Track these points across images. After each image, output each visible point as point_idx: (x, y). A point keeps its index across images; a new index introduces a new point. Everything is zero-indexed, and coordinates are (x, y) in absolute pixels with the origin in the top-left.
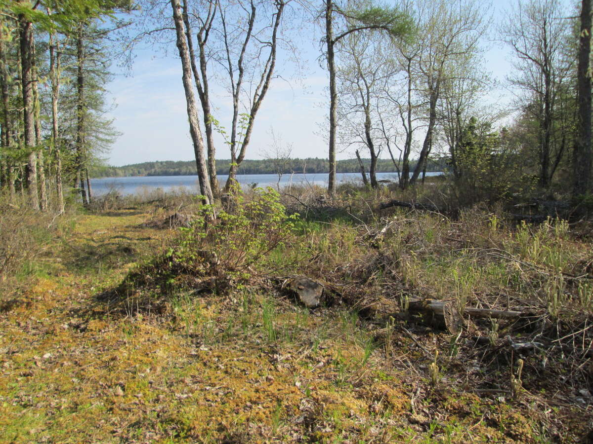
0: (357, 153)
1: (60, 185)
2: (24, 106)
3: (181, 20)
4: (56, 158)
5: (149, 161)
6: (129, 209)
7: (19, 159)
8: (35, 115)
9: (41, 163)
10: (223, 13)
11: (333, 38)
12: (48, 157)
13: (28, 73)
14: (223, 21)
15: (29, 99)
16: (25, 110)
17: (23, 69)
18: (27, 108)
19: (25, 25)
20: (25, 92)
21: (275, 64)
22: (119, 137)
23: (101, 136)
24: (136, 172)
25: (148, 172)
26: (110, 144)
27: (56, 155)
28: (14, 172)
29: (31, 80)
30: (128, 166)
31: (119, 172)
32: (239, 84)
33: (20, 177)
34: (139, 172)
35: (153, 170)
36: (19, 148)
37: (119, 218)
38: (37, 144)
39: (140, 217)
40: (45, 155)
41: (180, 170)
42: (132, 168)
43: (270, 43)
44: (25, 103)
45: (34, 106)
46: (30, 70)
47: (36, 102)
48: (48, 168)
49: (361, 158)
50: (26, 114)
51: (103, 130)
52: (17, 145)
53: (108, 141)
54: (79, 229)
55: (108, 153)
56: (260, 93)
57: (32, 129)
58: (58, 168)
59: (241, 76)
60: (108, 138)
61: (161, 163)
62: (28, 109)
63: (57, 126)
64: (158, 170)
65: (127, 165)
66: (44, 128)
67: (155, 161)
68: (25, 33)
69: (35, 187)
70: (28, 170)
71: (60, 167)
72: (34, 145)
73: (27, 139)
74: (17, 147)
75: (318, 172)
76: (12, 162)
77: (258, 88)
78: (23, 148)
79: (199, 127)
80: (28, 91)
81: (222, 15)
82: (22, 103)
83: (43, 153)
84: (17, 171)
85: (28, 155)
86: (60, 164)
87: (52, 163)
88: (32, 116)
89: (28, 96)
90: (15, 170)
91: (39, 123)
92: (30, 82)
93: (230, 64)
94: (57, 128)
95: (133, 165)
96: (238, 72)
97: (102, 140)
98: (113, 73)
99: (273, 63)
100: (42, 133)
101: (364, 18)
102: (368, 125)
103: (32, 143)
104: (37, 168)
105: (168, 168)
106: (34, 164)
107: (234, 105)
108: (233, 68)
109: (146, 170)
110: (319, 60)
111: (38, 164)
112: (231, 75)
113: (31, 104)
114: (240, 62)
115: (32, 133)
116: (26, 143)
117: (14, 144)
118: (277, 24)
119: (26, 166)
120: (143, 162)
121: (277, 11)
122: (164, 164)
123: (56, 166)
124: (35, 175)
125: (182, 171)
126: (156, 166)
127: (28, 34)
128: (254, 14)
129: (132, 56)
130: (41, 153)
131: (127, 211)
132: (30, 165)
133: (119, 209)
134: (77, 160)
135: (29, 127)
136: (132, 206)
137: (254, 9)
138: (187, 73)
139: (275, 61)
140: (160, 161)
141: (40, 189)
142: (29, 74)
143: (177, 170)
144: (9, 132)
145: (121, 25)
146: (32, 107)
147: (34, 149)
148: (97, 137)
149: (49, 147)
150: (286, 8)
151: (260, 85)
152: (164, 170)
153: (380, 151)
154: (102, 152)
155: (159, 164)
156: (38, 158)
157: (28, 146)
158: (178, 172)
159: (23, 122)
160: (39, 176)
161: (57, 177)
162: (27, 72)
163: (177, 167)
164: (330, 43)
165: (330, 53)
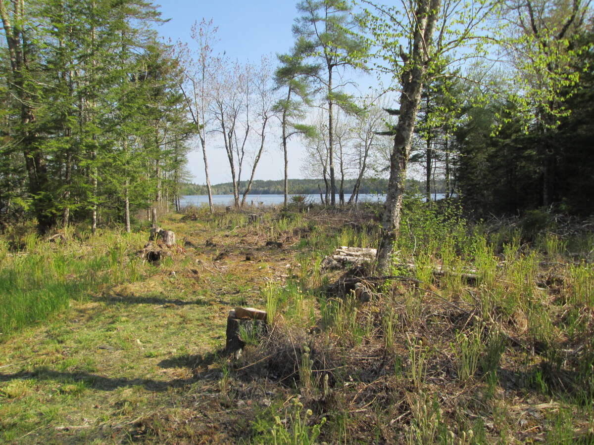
11: (286, 136)
30: (222, 184)
32: (242, 159)
34: (231, 191)
41: (269, 189)
42: (225, 186)
59: (243, 155)
65: (220, 183)
105: (258, 187)
112: (238, 155)
114: (242, 149)
125: (271, 190)
128: (248, 129)
143: (266, 188)
158: (266, 190)
163: (266, 186)
164: (285, 139)
165: (285, 143)
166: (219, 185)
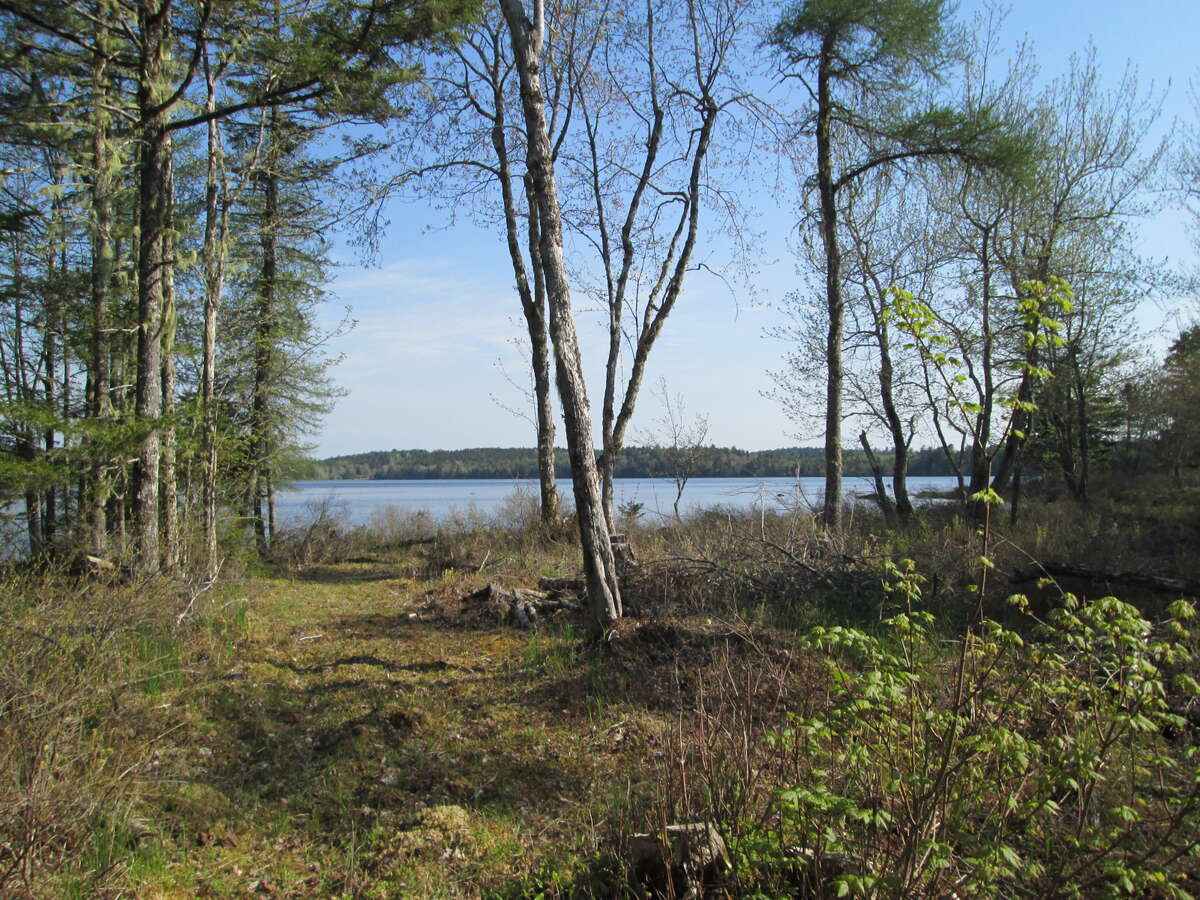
0: (863, 438)
1: (212, 509)
2: (141, 321)
3: (540, 101)
4: (205, 445)
5: (378, 450)
6: (357, 561)
7: (120, 448)
8: (163, 344)
9: (171, 455)
10: (592, 122)
11: (835, 177)
12: (187, 443)
13: (155, 245)
14: (592, 140)
15: (153, 304)
16: (141, 331)
17: (144, 236)
18: (145, 327)
19: (155, 134)
20: (144, 290)
21: (697, 238)
22: (341, 399)
23: (302, 397)
24: (353, 470)
25: (375, 470)
26: (319, 415)
27: (205, 439)
28: (106, 477)
29: (160, 261)
30: (338, 459)
31: (320, 470)
32: (622, 281)
33: (119, 490)
34: (358, 472)
35: (386, 468)
36: (121, 421)
37: (340, 588)
38: (163, 413)
39: (392, 586)
40: (180, 436)
41: (439, 468)
42: (345, 462)
43: (683, 194)
44: (143, 314)
45: (163, 321)
46: (161, 237)
47: (169, 312)
48: (186, 468)
49: (872, 448)
50: (143, 340)
51: (306, 384)
52: (117, 413)
53: (315, 408)
54: (256, 627)
55: (315, 434)
56: (658, 302)
57: (154, 375)
58: (209, 469)
59: (627, 261)
60: (318, 401)
61: (403, 453)
62: (150, 329)
63: (211, 370)
64: (395, 468)
65: (335, 456)
66: (182, 379)
67: (390, 450)
68: (154, 151)
69: (154, 515)
70: (139, 474)
71: (214, 466)
72: (157, 413)
73: (141, 400)
74: (117, 418)
75: (715, 475)
76: (101, 453)
77: (655, 292)
78: (131, 421)
79: (579, 371)
80: (151, 287)
81: (589, 128)
82: (136, 314)
83: (177, 433)
84: (113, 476)
85: (141, 438)
86: (214, 458)
87: (197, 456)
88: (157, 343)
89: (150, 299)
90: (109, 472)
91: (171, 363)
92: (156, 266)
93: (604, 235)
94: (212, 375)
95: (348, 457)
96: (621, 253)
97: (304, 406)
98: (334, 262)
99: (691, 236)
100: (177, 389)
101: (908, 133)
102: (885, 375)
103: (153, 410)
104: (161, 469)
105: (415, 464)
106: (155, 460)
107: (612, 326)
108: (612, 245)
109: (371, 467)
110: (801, 227)
111: (162, 460)
112: (607, 260)
113: (156, 316)
114: (626, 230)
115: (155, 384)
116: (138, 410)
117: (111, 410)
118: (701, 152)
119: (136, 463)
120: (367, 451)
121: (701, 124)
122: (408, 455)
123: (205, 464)
124: (155, 488)
125: (443, 470)
126: (392, 460)
127: (162, 154)
128: (658, 125)
129: (381, 223)
130: (172, 433)
131: (357, 566)
132: (144, 461)
133: (337, 561)
134: (253, 451)
135: (149, 371)
136: (364, 553)
137: (659, 114)
138: (553, 233)
139: (696, 232)
140: (399, 449)
141: (164, 517)
142: (157, 246)
143: (432, 467)
144: (102, 384)
145: (362, 149)
146: (157, 325)
147: (156, 425)
148: (292, 399)
149: (191, 420)
150: (721, 117)
151: (659, 286)
152: (407, 468)
153: (913, 434)
154: (303, 431)
155: (398, 455)
156: (164, 444)
157: (144, 415)
158: (434, 471)
159: (135, 359)
160: (163, 489)
161: (205, 491)
162: (151, 242)
163: (434, 463)
164: (828, 190)
165: (828, 211)
166: (332, 459)
